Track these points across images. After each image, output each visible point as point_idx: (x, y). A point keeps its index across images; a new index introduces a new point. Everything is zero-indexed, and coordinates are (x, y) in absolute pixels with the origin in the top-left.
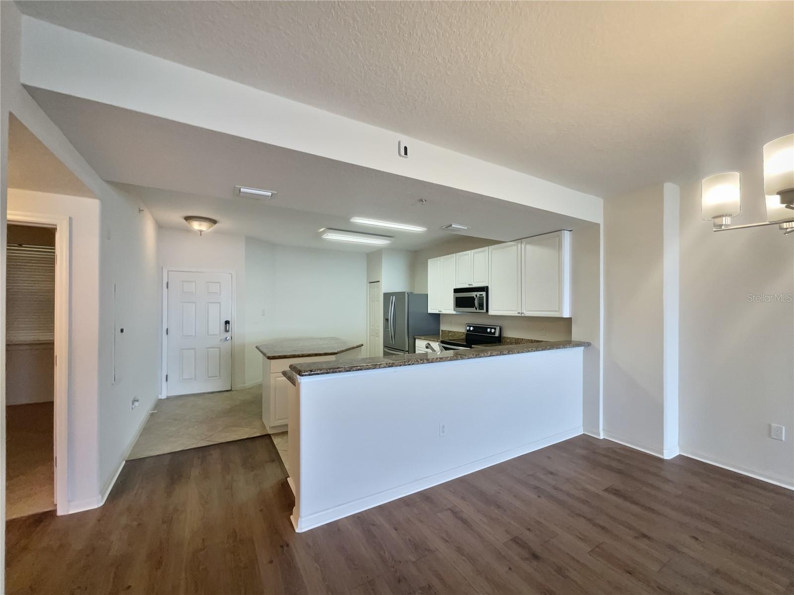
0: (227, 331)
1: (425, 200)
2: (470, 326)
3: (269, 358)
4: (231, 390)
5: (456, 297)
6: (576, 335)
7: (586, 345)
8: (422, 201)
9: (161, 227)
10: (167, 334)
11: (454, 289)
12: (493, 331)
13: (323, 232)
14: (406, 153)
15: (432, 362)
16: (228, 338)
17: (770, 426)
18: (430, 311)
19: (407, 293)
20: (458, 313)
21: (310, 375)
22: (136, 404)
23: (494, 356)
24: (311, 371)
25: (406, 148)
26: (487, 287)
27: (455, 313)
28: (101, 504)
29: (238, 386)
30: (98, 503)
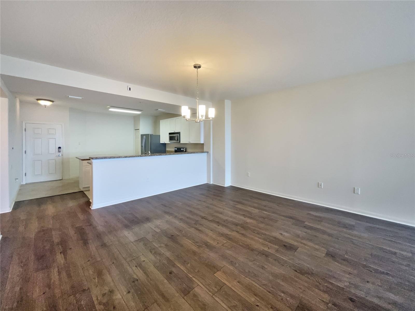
0: (59, 152)
1: (142, 102)
2: (176, 148)
3: (82, 160)
4: (62, 180)
5: (170, 136)
6: (205, 149)
7: (208, 152)
8: (141, 102)
9: (21, 102)
10: (25, 153)
11: (169, 133)
12: (183, 149)
13: (109, 108)
14: (130, 90)
15: (142, 156)
16: (60, 155)
17: (247, 173)
18: (161, 142)
19: (150, 135)
20: (171, 143)
21: (96, 159)
22: (17, 180)
23: (167, 155)
24: (96, 158)
25: (130, 88)
26: (180, 132)
27: (169, 143)
28: (10, 211)
29: (66, 177)
30: (9, 210)
